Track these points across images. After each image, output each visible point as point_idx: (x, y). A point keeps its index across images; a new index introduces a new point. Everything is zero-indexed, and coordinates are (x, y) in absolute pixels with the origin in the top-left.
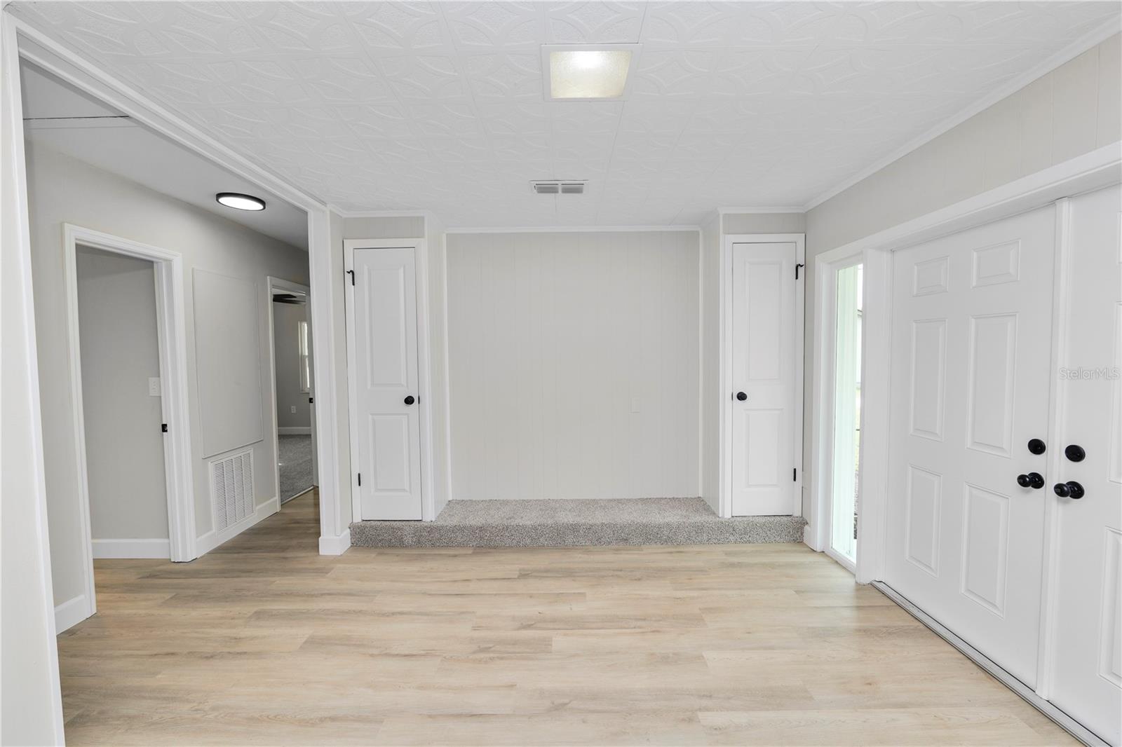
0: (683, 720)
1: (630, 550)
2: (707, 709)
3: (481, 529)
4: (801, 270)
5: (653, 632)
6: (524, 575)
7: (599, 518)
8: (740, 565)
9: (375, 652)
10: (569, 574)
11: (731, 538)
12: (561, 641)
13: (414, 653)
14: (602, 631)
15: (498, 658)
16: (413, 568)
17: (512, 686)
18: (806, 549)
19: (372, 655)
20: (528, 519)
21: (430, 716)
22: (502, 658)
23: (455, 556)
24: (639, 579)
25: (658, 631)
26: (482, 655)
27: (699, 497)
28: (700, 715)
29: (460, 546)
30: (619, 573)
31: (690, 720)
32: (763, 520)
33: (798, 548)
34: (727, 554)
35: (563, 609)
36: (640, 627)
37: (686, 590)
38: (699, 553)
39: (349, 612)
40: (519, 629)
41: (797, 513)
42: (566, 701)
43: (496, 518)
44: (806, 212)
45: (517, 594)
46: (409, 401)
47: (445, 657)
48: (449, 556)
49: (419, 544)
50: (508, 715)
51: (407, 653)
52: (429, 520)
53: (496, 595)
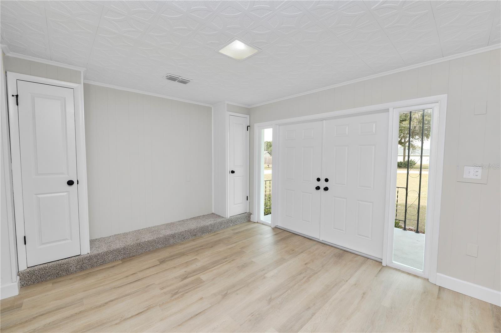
0: (263, 279)
1: (198, 238)
2: (266, 273)
3: (124, 249)
4: (249, 127)
5: (232, 260)
6: (162, 262)
7: (181, 229)
8: (239, 232)
9: (117, 321)
10: (182, 254)
11: (231, 225)
12: (204, 277)
13: (140, 311)
14: (216, 267)
15: (185, 293)
16: (90, 281)
17: (202, 299)
18: (252, 223)
19: (116, 324)
20: (148, 238)
21: (179, 325)
22: (187, 293)
23: (113, 267)
24: (212, 247)
25: (234, 260)
26: (177, 296)
27: (213, 213)
28: (266, 275)
29: (111, 261)
30: (203, 247)
31: (265, 278)
32: (240, 216)
33: (250, 223)
34: (233, 230)
35: (193, 267)
36: (227, 261)
37: (231, 244)
38: (223, 232)
39: (72, 316)
40: (182, 280)
41: (248, 212)
42: (226, 292)
43: (130, 242)
44: (250, 108)
45: (167, 270)
46: (70, 183)
47: (160, 305)
48: (109, 268)
49: (82, 269)
50: (210, 307)
51: (137, 313)
52: (86, 253)
53: (157, 273)
